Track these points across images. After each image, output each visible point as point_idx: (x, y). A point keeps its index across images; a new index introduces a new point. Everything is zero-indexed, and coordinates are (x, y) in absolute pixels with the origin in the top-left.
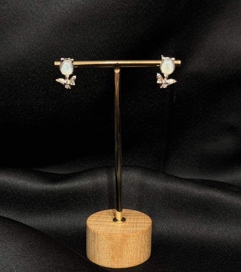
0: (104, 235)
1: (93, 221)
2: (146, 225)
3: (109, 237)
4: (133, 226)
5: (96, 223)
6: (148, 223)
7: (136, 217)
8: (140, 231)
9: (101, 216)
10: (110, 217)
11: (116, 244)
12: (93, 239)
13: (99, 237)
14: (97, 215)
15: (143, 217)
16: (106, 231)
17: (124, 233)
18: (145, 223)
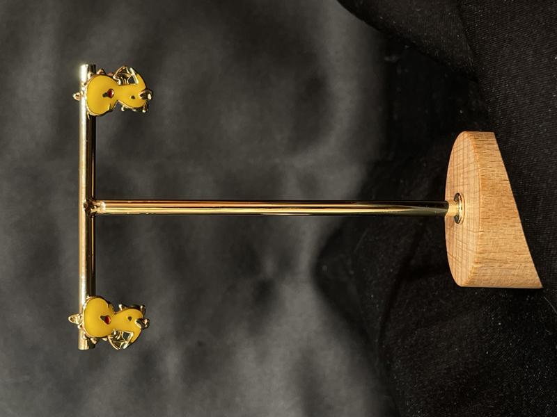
0: (482, 235)
1: (462, 271)
2: (466, 144)
3: (487, 224)
4: (468, 172)
5: (464, 262)
6: (463, 140)
7: (455, 172)
8: (475, 152)
9: (454, 255)
10: (455, 233)
11: (504, 207)
12: (498, 264)
13: (490, 248)
14: (454, 264)
15: (455, 155)
16: (475, 234)
17: (478, 189)
18: (463, 149)
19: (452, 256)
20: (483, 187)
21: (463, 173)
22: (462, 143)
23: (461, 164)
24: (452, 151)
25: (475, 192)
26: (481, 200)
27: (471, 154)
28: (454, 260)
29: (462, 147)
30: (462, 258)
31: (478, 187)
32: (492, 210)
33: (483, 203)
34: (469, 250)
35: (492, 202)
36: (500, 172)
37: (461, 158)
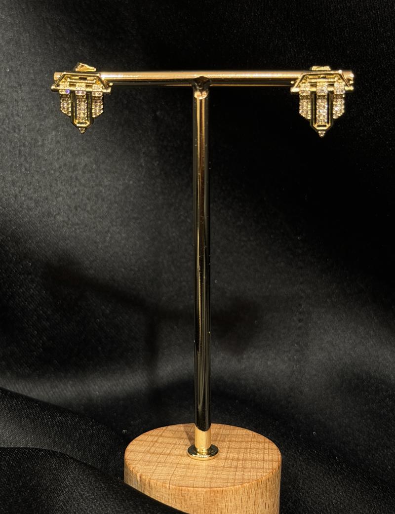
0: (166, 488)
1: (140, 452)
2: (266, 465)
3: (177, 494)
4: (237, 467)
6: (272, 461)
7: (244, 445)
8: (253, 480)
9: (161, 440)
14: (150, 439)
15: (261, 446)
16: (169, 477)
17: (213, 485)
18: (264, 460)
19: (161, 436)
20: (214, 491)
21: (238, 460)
22: (270, 458)
23: (248, 456)
24: (267, 440)
25: (212, 478)
26: (200, 489)
27: (254, 475)
28: (155, 439)
29: (266, 458)
30: (153, 453)
31: (216, 485)
32: (190, 500)
33: (198, 491)
34: (157, 466)
35: (199, 500)
36: (230, 508)
37: (254, 456)
